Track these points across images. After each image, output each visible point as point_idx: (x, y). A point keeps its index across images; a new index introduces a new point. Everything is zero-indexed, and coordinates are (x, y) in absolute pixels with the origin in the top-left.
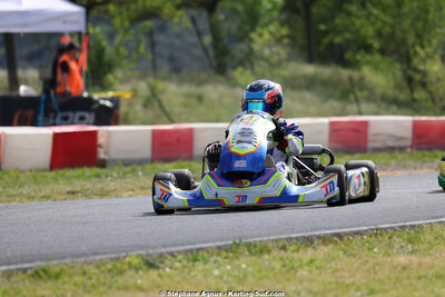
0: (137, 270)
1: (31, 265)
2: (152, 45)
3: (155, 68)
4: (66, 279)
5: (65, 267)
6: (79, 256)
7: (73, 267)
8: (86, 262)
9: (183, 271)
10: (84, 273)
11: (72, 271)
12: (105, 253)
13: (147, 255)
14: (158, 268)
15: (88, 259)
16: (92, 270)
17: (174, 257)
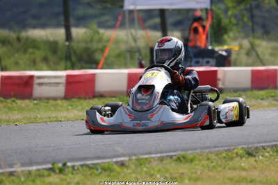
0: (241, 157)
1: (175, 153)
2: (252, 17)
3: (253, 31)
4: (197, 162)
5: (196, 155)
6: (205, 148)
7: (201, 155)
8: (209, 152)
9: (270, 158)
10: (208, 159)
11: (201, 157)
12: (221, 147)
13: (248, 148)
14: (255, 156)
15: (211, 150)
16: (213, 157)
17: (265, 149)
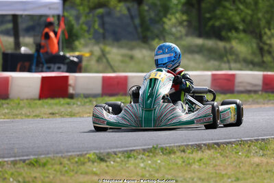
0: (93, 162)
1: (28, 158)
2: (103, 24)
4: (50, 167)
5: (49, 160)
6: (57, 153)
7: (54, 159)
8: (62, 156)
9: (121, 164)
10: (61, 164)
11: (53, 162)
12: (73, 152)
13: (100, 153)
14: (106, 161)
15: (63, 155)
16: (65, 161)
17: (116, 154)
